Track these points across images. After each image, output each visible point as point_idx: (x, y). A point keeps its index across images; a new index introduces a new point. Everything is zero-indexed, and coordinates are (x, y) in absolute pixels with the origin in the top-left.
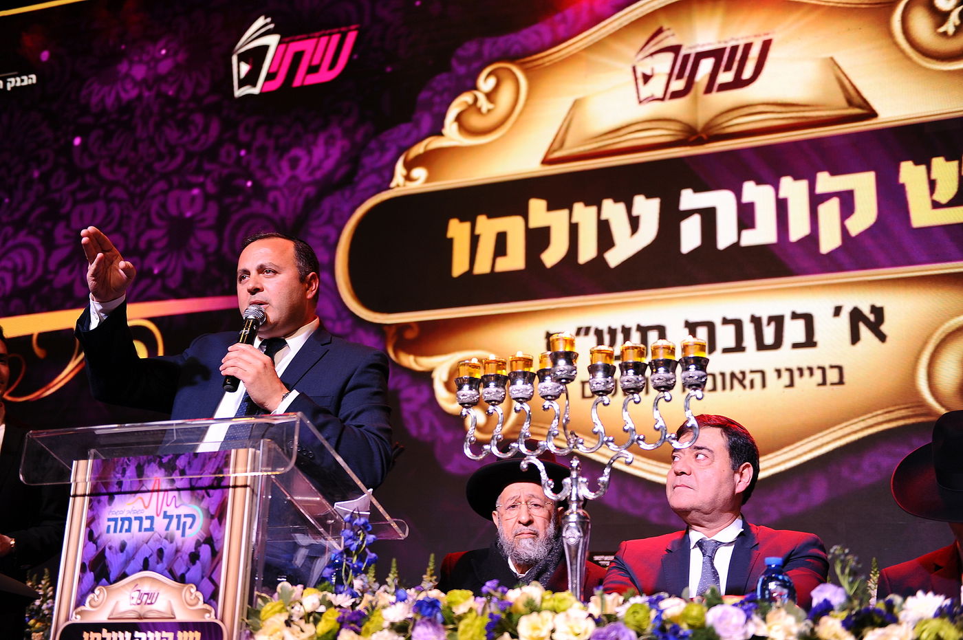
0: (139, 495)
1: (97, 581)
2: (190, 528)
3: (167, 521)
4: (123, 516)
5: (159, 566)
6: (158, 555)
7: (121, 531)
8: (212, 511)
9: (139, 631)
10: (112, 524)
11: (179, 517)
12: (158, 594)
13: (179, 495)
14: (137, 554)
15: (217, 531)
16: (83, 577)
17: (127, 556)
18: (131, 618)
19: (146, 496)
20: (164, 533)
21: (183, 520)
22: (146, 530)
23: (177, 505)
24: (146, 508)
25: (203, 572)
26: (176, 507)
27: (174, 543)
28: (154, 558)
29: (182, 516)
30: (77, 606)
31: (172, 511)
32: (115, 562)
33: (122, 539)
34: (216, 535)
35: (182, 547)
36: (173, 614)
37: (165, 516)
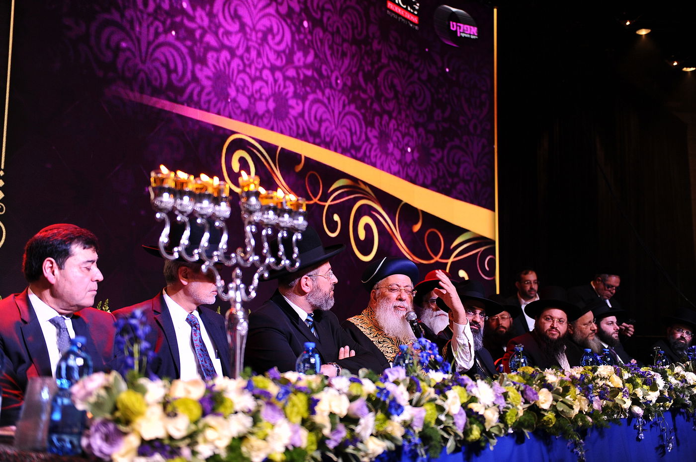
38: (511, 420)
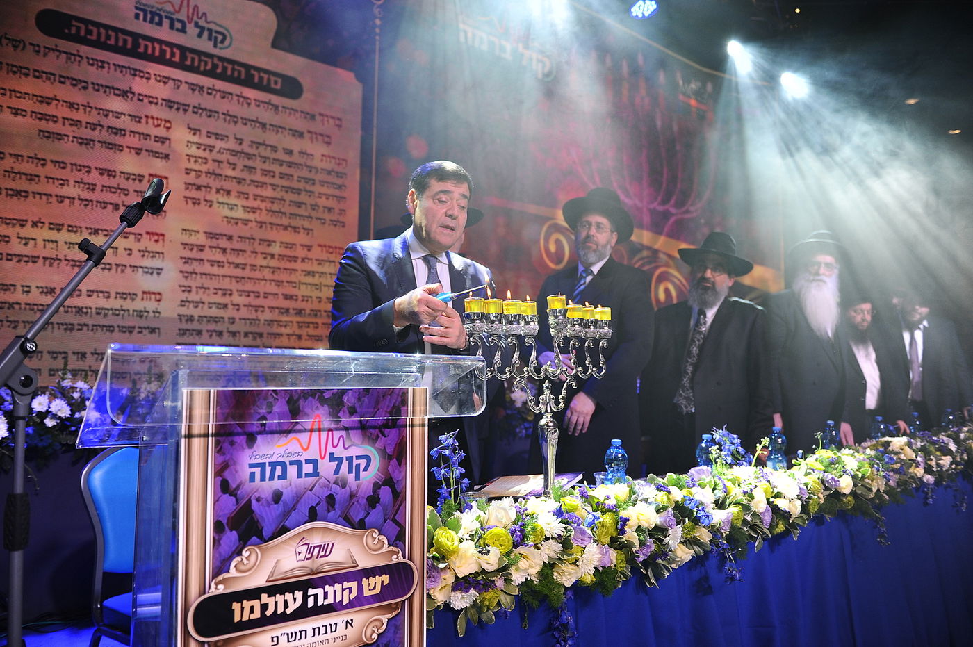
0: (292, 435)
1: (244, 541)
2: (365, 470)
3: (335, 464)
4: (273, 460)
5: (331, 515)
6: (328, 503)
7: (272, 478)
8: (389, 451)
9: (314, 588)
10: (257, 471)
11: (350, 459)
12: (333, 544)
13: (348, 435)
14: (300, 503)
15: (396, 472)
16: (219, 540)
17: (284, 506)
18: (301, 575)
19: (304, 437)
20: (332, 478)
21: (355, 462)
22: (308, 475)
23: (346, 446)
24: (306, 450)
25: (385, 515)
26: (345, 448)
27: (348, 488)
28: (324, 505)
29: (354, 458)
30: (215, 575)
31: (339, 452)
32: (267, 516)
33: (274, 488)
34: (396, 476)
35: (357, 491)
36: (354, 561)
37: (332, 458)
38: (813, 509)
